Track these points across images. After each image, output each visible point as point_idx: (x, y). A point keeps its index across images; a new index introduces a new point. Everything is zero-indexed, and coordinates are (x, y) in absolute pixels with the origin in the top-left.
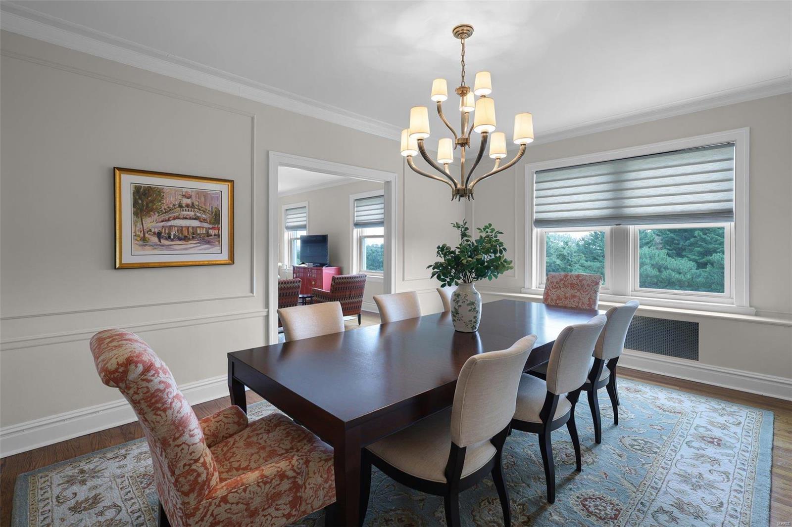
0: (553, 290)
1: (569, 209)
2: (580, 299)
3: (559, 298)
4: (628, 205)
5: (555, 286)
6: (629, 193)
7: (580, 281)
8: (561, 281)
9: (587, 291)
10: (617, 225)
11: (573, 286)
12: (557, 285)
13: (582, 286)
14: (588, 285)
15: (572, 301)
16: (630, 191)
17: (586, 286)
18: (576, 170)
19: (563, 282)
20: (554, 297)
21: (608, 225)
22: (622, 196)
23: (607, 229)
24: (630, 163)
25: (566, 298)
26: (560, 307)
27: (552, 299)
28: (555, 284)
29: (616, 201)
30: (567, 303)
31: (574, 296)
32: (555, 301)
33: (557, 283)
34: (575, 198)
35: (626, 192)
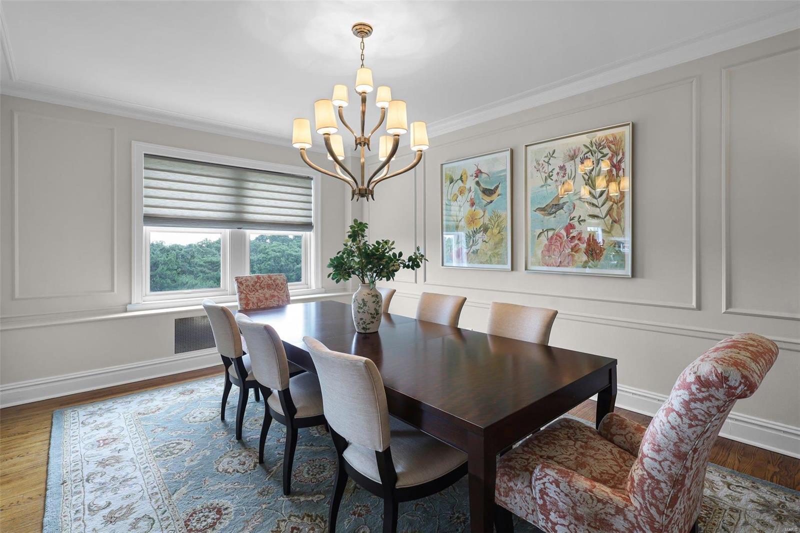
0: (252, 294)
1: (190, 207)
2: (279, 297)
3: (259, 300)
4: (248, 211)
5: (251, 289)
6: (249, 201)
7: (274, 281)
8: (256, 284)
9: (282, 289)
10: (238, 228)
11: (269, 287)
12: (253, 288)
13: (276, 286)
14: (282, 284)
15: (272, 300)
16: (249, 199)
17: (280, 285)
18: (200, 167)
19: (258, 284)
20: (255, 300)
21: (229, 228)
22: (243, 202)
23: (227, 231)
24: (249, 173)
25: (267, 299)
26: (264, 309)
27: (253, 303)
28: (251, 287)
29: (238, 206)
30: (269, 303)
31: (273, 296)
32: (256, 304)
33: (253, 286)
34: (196, 196)
35: (245, 198)
